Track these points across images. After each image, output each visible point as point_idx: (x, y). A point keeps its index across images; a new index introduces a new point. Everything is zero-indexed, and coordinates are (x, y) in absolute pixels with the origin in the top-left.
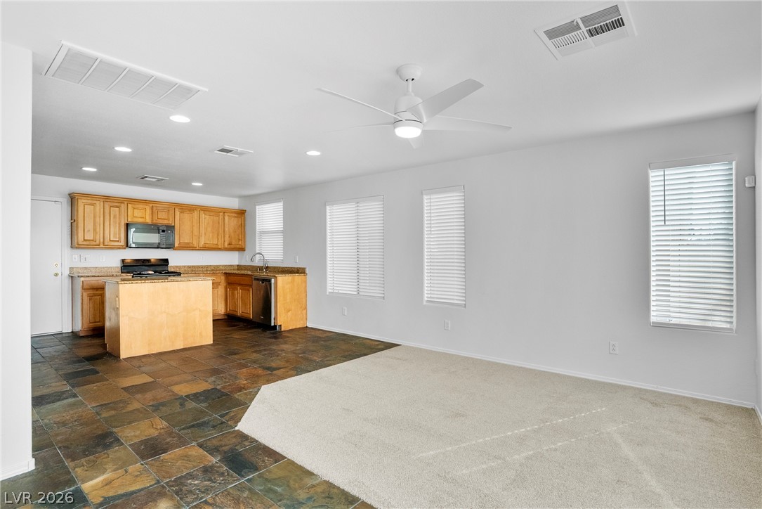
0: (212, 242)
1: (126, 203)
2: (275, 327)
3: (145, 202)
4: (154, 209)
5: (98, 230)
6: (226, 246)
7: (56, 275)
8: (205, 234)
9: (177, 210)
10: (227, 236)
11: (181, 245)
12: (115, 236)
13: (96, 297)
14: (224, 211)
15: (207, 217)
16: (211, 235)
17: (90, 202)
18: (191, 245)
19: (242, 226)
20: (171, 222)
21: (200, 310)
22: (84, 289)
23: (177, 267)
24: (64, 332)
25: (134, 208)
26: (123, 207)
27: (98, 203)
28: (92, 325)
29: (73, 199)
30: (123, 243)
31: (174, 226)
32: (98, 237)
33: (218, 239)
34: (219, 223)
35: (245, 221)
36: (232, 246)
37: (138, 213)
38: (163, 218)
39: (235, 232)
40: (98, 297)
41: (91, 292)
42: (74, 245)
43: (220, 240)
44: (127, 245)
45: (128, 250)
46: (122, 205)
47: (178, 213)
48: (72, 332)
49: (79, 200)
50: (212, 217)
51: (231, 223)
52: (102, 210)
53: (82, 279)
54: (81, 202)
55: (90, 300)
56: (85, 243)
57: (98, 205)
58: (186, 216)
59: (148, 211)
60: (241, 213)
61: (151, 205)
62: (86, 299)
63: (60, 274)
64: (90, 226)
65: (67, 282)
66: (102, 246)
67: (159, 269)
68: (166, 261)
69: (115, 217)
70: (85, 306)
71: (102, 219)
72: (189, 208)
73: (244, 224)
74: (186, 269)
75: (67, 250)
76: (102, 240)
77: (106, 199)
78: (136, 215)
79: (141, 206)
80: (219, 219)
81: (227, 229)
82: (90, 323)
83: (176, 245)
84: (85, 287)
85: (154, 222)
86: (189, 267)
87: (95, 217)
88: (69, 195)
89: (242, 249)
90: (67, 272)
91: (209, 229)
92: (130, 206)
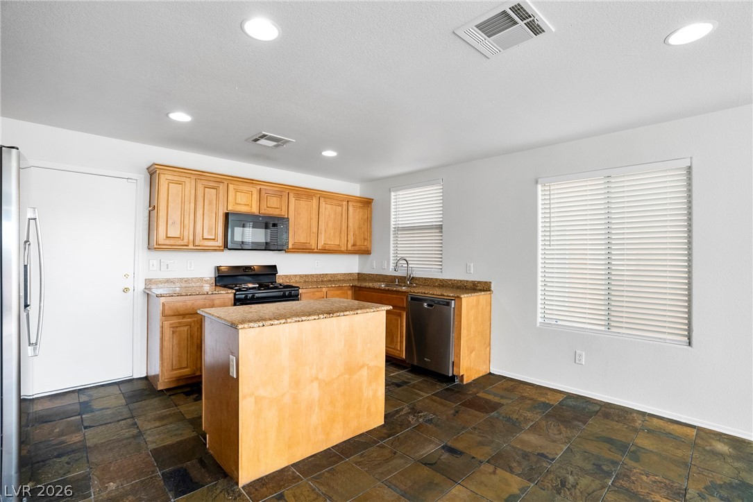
0: (334, 242)
1: (226, 183)
2: (453, 378)
3: (251, 182)
4: (263, 192)
5: (186, 222)
6: (350, 248)
7: (126, 290)
8: (325, 230)
9: (291, 195)
10: (351, 234)
11: (297, 247)
12: (209, 232)
13: (182, 329)
14: (348, 199)
15: (329, 206)
16: (332, 231)
17: (176, 178)
18: (308, 246)
19: (368, 221)
20: (284, 213)
21: (369, 368)
22: (164, 315)
23: (286, 276)
24: (135, 377)
25: (236, 191)
26: (222, 187)
27: (187, 180)
28: (177, 373)
29: (153, 173)
30: (220, 242)
31: (288, 218)
32: (186, 233)
33: (340, 238)
34: (342, 215)
35: (371, 214)
36: (356, 248)
37: (242, 198)
38: (273, 207)
39: (360, 228)
40: (186, 328)
41: (175, 320)
42: (153, 245)
43: (343, 240)
44: (226, 246)
45: (227, 252)
46: (221, 186)
47: (292, 200)
48: (146, 378)
49: (162, 176)
50: (334, 207)
51: (355, 215)
52: (193, 192)
53: (163, 300)
54: (164, 179)
55: (173, 332)
56: (168, 242)
57: (188, 184)
58: (303, 204)
59: (255, 196)
60: (367, 203)
61: (259, 187)
62: (168, 332)
63: (132, 289)
64: (175, 216)
65: (141, 302)
66: (191, 246)
67: (265, 280)
68: (274, 267)
69: (210, 203)
70: (165, 344)
71: (192, 205)
72: (305, 194)
73: (371, 217)
74: (297, 279)
75: (143, 254)
76: (191, 238)
77: (200, 175)
78: (239, 200)
79: (245, 188)
80: (342, 211)
81: (351, 224)
82: (173, 370)
83: (290, 246)
84: (167, 312)
85: (262, 211)
86: (301, 276)
87: (183, 203)
88: (147, 169)
89: (366, 252)
90: (141, 286)
91: (330, 224)
92: (231, 187)
